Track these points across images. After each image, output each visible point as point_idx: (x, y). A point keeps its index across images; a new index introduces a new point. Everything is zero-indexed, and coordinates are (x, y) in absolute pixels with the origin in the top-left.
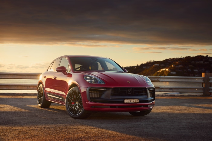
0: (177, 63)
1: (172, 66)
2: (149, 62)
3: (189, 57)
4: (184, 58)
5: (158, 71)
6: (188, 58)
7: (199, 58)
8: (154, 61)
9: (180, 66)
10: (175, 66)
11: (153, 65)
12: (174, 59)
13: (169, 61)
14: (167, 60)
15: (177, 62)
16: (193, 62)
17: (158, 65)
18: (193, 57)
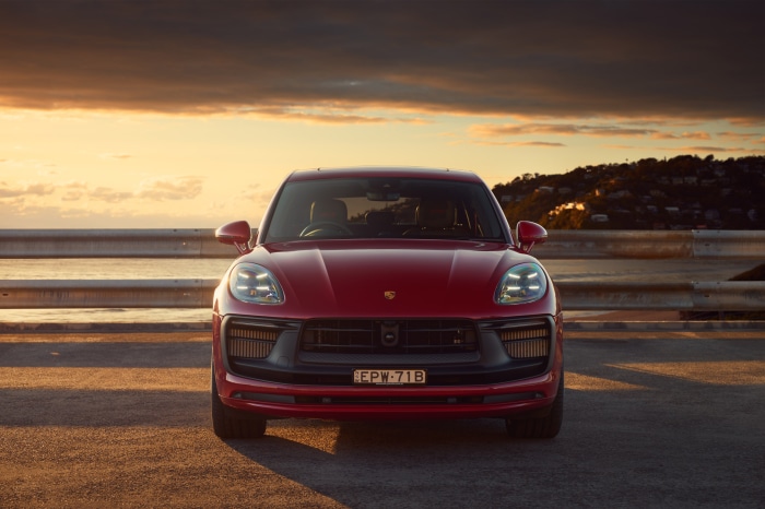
0: (613, 182)
1: (597, 193)
2: (521, 178)
3: (651, 161)
4: (634, 163)
5: (551, 212)
6: (648, 165)
7: (684, 164)
8: (536, 174)
9: (621, 194)
10: (607, 192)
11: (533, 190)
12: (602, 166)
13: (586, 177)
14: (579, 171)
15: (612, 178)
16: (664, 178)
17: (550, 189)
18: (663, 162)
